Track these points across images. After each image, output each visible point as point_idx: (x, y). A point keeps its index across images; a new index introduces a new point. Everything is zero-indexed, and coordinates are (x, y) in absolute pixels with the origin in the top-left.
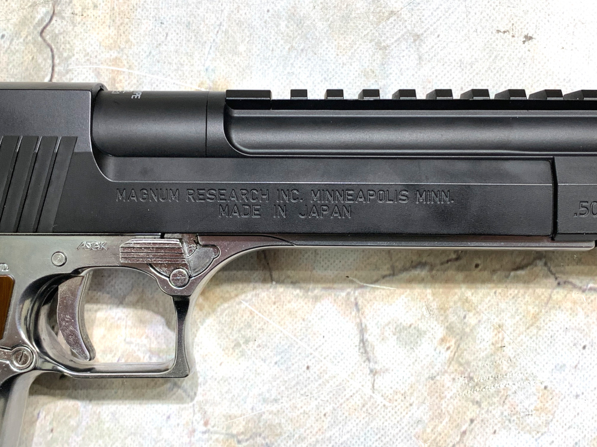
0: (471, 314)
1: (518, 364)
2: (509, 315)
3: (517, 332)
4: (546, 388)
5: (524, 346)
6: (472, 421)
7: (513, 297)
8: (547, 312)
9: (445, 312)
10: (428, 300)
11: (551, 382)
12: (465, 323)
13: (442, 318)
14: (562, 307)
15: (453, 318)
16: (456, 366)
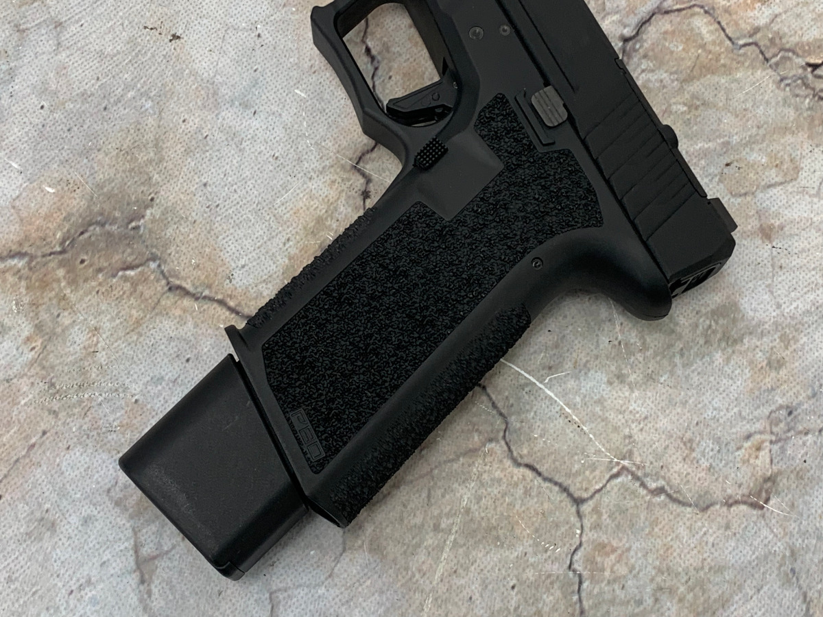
0: (66, 313)
1: (109, 372)
2: (109, 317)
3: (115, 336)
4: (136, 401)
5: (120, 353)
6: (44, 433)
7: (117, 298)
8: (152, 318)
9: (37, 308)
10: (20, 293)
11: (144, 395)
12: (57, 322)
13: (32, 314)
14: (170, 314)
15: (44, 316)
16: (38, 369)
